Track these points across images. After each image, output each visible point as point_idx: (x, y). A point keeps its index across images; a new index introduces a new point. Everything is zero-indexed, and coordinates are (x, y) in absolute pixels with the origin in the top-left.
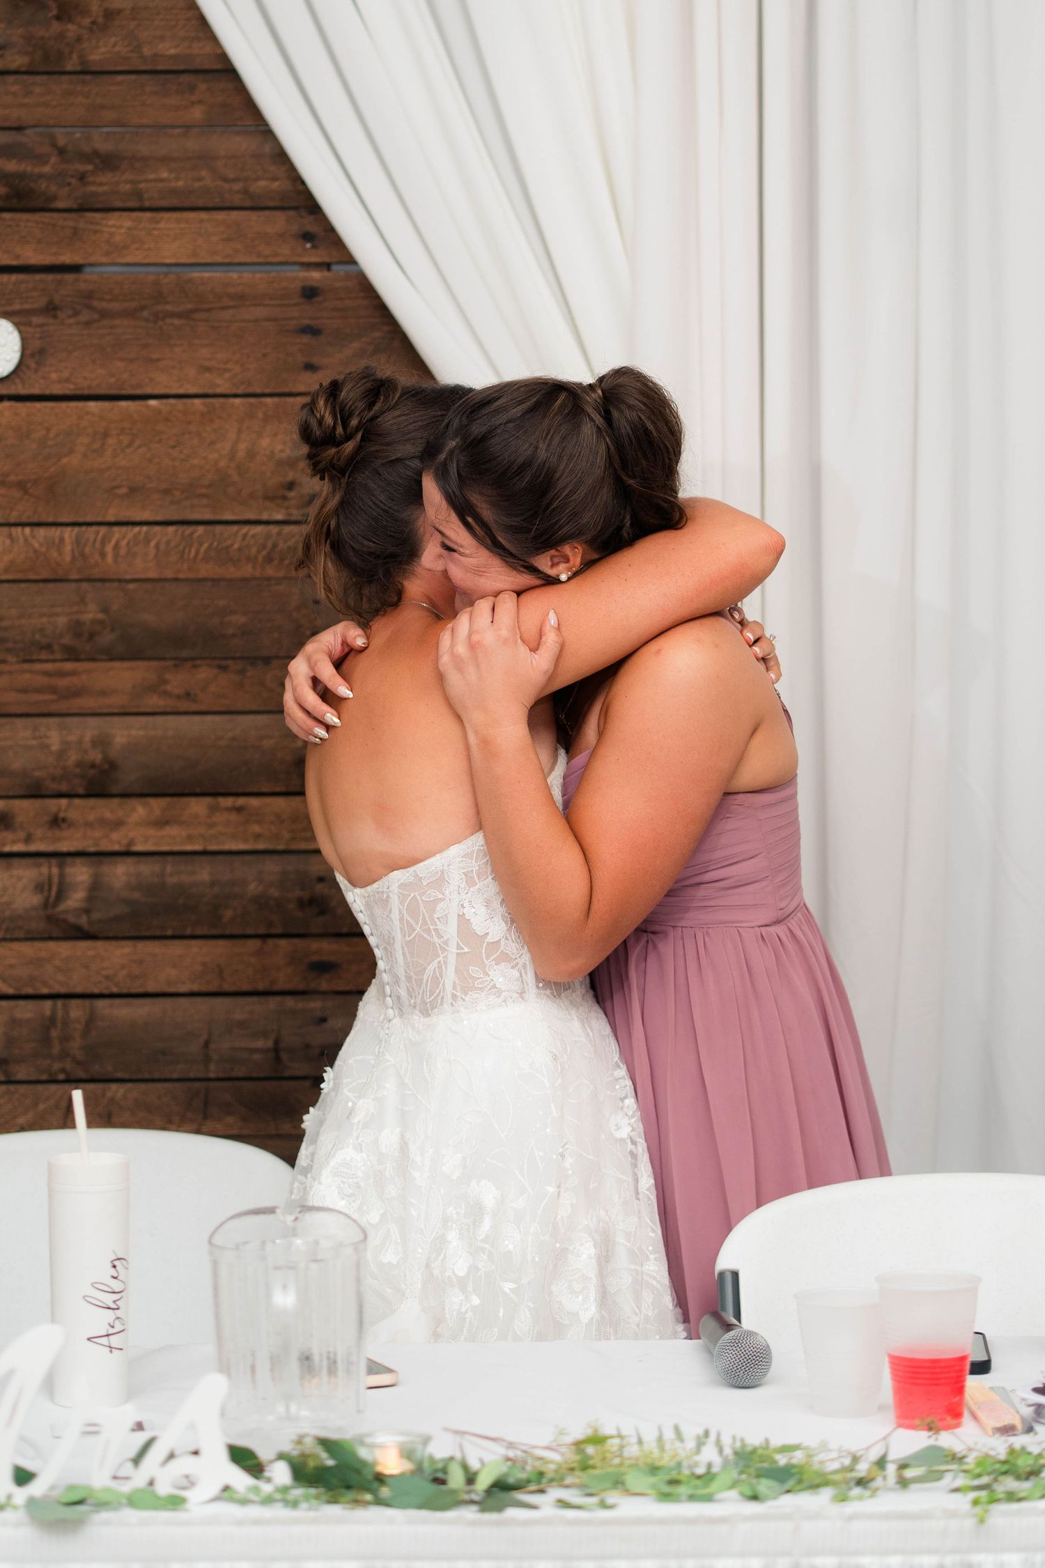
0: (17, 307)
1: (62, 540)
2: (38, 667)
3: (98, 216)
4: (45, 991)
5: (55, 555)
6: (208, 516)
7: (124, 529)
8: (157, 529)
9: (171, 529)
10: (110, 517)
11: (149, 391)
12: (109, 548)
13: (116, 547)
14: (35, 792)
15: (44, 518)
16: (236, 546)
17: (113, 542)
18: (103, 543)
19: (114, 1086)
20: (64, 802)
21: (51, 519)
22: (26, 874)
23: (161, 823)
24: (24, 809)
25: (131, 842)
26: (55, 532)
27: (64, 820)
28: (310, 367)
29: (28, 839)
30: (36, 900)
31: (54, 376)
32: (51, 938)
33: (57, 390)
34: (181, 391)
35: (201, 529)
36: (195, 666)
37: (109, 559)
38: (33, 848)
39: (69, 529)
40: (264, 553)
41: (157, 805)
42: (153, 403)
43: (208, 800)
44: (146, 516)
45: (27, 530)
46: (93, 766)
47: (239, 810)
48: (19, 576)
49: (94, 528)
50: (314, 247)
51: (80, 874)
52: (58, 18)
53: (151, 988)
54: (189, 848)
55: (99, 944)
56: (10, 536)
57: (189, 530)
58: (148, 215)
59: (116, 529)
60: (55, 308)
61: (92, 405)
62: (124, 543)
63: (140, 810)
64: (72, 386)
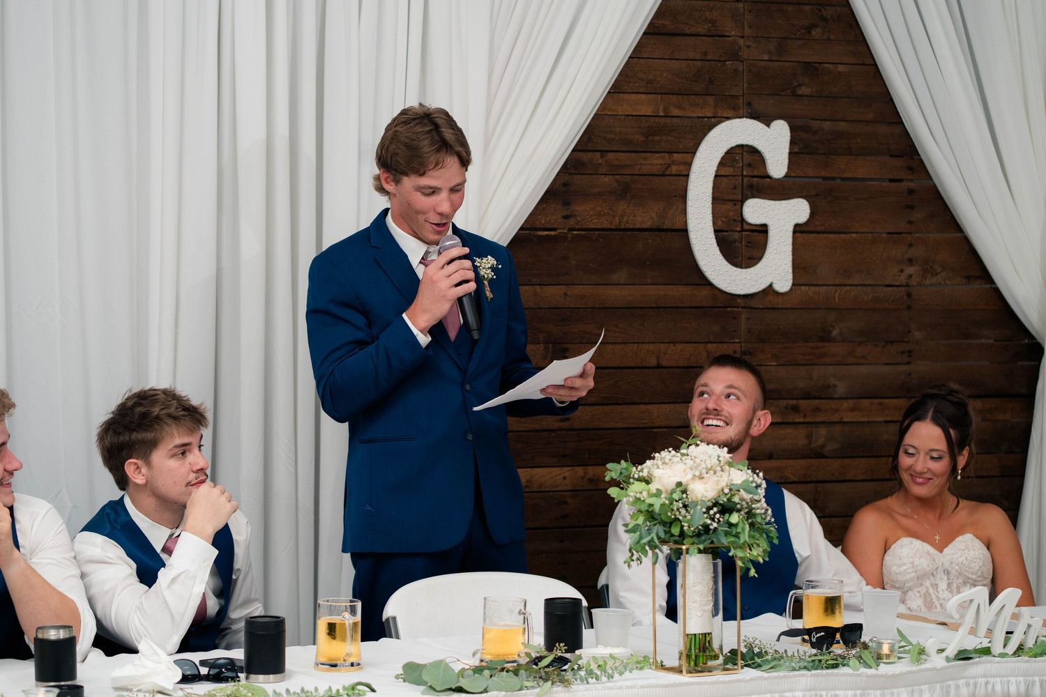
0: (804, 194)
1: (819, 291)
2: (810, 344)
3: (835, 157)
4: (809, 480)
5: (816, 297)
6: (873, 283)
7: (842, 288)
8: (854, 288)
9: (859, 288)
10: (837, 283)
11: (852, 230)
12: (837, 295)
13: (840, 294)
14: (807, 396)
15: (812, 283)
16: (882, 296)
17: (838, 293)
18: (834, 293)
19: (833, 519)
20: (818, 401)
21: (816, 283)
22: (802, 431)
23: (852, 410)
24: (804, 403)
25: (842, 418)
26: (817, 289)
27: (818, 408)
28: (910, 222)
29: (805, 416)
30: (806, 442)
31: (817, 223)
32: (811, 458)
33: (819, 229)
34: (863, 231)
35: (869, 288)
36: (866, 345)
37: (837, 300)
38: (806, 420)
39: (822, 287)
40: (892, 298)
41: (851, 402)
42: (854, 235)
43: (870, 400)
44: (849, 282)
45: (807, 287)
46: (829, 386)
47: (881, 404)
48: (804, 307)
49: (831, 287)
50: (912, 173)
51: (823, 431)
52: (821, 74)
53: (848, 478)
54: (863, 420)
55: (829, 460)
56: (800, 290)
57: (865, 288)
58: (853, 157)
59: (839, 287)
60: (818, 195)
61: (832, 236)
62: (842, 293)
63: (846, 404)
64: (823, 228)
